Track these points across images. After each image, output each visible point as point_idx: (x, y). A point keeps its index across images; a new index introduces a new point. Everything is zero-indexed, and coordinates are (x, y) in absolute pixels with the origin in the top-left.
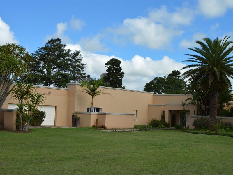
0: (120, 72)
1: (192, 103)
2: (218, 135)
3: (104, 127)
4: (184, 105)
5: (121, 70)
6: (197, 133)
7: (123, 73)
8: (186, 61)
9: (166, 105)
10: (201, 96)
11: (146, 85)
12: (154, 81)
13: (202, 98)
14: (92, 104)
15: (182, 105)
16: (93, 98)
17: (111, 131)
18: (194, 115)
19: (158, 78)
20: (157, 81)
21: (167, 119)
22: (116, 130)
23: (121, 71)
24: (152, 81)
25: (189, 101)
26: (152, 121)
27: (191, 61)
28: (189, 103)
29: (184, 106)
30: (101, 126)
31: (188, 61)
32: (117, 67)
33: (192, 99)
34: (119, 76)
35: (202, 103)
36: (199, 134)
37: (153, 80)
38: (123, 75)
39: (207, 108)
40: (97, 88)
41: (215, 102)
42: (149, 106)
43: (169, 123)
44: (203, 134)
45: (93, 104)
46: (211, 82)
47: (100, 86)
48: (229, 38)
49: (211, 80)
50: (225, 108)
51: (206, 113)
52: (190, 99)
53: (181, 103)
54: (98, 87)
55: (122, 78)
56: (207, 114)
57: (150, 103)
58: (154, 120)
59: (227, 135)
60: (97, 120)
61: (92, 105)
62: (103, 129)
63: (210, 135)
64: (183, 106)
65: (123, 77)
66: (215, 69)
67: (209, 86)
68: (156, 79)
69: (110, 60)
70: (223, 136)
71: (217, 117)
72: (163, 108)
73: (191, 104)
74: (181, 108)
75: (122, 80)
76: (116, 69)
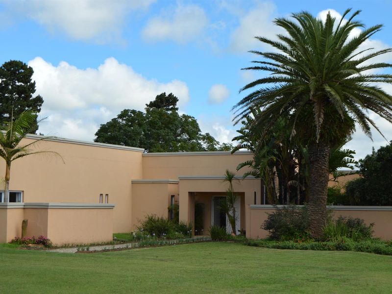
0: (31, 96)
1: (254, 174)
2: (344, 250)
3: (43, 242)
4: (230, 177)
5: (34, 91)
6: (289, 248)
7: (39, 100)
8: (249, 68)
9: (181, 179)
10: (275, 155)
11: (99, 131)
12: (120, 120)
13: (277, 160)
14: (7, 180)
15: (226, 180)
16: (8, 163)
17: (75, 250)
18: (255, 204)
19: (129, 114)
20: (127, 120)
21: (185, 216)
22: (88, 249)
23: (34, 96)
24: (114, 120)
25: (247, 169)
26: (148, 223)
27: (262, 68)
28: (248, 174)
29: (231, 182)
30: (37, 238)
31: (256, 68)
32: (23, 84)
33: (254, 164)
34: (29, 107)
35: (276, 175)
36: (297, 249)
37: (116, 117)
38: (40, 105)
39: (291, 186)
40: (21, 138)
41: (322, 169)
42: (133, 183)
43: (190, 224)
44: (306, 249)
45: (10, 182)
46: (321, 120)
47: (28, 135)
48: (357, 13)
49: (319, 116)
50: (331, 184)
51: (285, 197)
52: (249, 163)
53: (223, 175)
54: (23, 136)
55: (38, 114)
56: (288, 199)
57: (137, 177)
58: (151, 220)
59: (367, 248)
60: (25, 223)
61: (8, 183)
62: (40, 246)
63: (325, 250)
64: (229, 182)
65: (39, 111)
66: (328, 89)
67: (318, 131)
68: (124, 114)
69: (4, 66)
70: (358, 251)
71: (327, 207)
72: (171, 189)
73: (250, 176)
74: (222, 187)
75: (36, 116)
76: (20, 90)
